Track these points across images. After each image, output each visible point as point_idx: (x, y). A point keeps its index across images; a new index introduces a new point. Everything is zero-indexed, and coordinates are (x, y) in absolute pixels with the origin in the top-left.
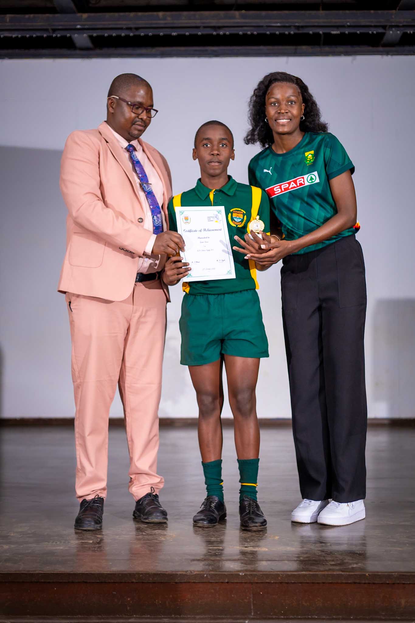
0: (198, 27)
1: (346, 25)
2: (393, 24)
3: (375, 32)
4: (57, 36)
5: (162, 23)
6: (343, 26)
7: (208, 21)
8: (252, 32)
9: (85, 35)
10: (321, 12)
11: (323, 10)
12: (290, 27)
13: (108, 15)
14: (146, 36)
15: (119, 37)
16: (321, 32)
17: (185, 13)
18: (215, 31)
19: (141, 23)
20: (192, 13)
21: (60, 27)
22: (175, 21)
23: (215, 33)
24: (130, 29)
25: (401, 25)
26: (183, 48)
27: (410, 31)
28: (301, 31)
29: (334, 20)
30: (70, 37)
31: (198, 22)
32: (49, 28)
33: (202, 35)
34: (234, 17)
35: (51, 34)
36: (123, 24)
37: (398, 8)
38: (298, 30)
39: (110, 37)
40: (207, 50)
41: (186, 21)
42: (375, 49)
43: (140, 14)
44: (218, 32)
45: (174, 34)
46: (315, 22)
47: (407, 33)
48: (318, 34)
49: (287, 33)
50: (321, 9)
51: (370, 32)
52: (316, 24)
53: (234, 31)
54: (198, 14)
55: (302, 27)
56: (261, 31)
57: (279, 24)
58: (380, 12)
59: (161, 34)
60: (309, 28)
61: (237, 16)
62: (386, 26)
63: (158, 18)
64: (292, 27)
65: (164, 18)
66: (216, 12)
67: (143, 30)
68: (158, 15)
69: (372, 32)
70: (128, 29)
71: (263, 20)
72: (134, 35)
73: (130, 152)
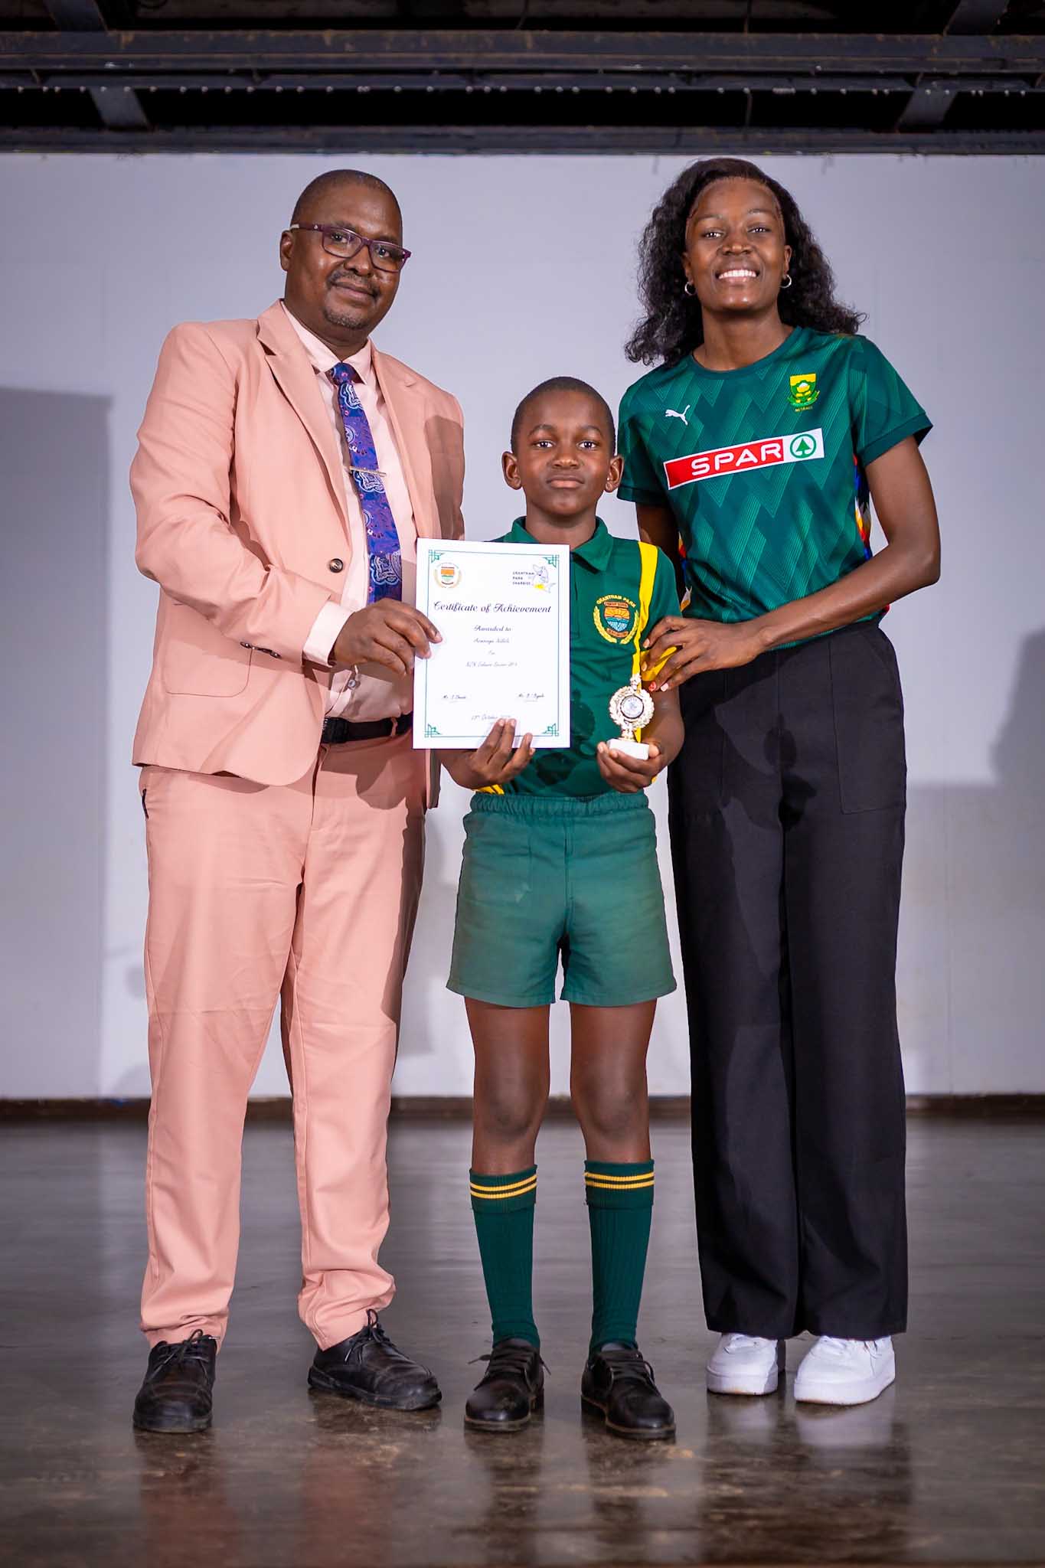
0: (426, 72)
1: (813, 73)
2: (935, 70)
3: (886, 91)
4: (51, 91)
5: (330, 58)
6: (805, 75)
7: (453, 55)
8: (568, 87)
9: (127, 89)
10: (748, 37)
11: (751, 31)
12: (666, 73)
13: (187, 36)
14: (289, 94)
15: (217, 94)
16: (747, 90)
17: (392, 34)
18: (472, 83)
19: (275, 59)
20: (409, 34)
21: (62, 67)
22: (367, 56)
23: (469, 88)
24: (246, 73)
25: (955, 72)
26: (384, 130)
27: (978, 90)
28: (695, 86)
29: (780, 58)
30: (87, 92)
31: (426, 59)
32: (32, 68)
33: (437, 94)
34: (520, 46)
35: (38, 86)
36: (227, 59)
37: (947, 28)
38: (689, 83)
39: (194, 93)
40: (447, 135)
41: (395, 55)
42: (883, 136)
43: (273, 34)
44: (477, 87)
45: (364, 88)
46: (730, 60)
47: (969, 93)
48: (741, 92)
49: (658, 89)
50: (746, 27)
51: (875, 91)
52: (735, 68)
53: (519, 83)
54: (426, 36)
55: (699, 74)
56: (592, 85)
57: (638, 67)
58: (899, 37)
59: (329, 89)
60: (716, 79)
61: (529, 45)
62: (917, 74)
63: (320, 46)
64: (673, 75)
65: (338, 47)
66: (472, 33)
67: (283, 77)
68: (321, 40)
69: (880, 89)
70: (240, 73)
71: (597, 56)
72: (256, 91)
73: (339, 385)
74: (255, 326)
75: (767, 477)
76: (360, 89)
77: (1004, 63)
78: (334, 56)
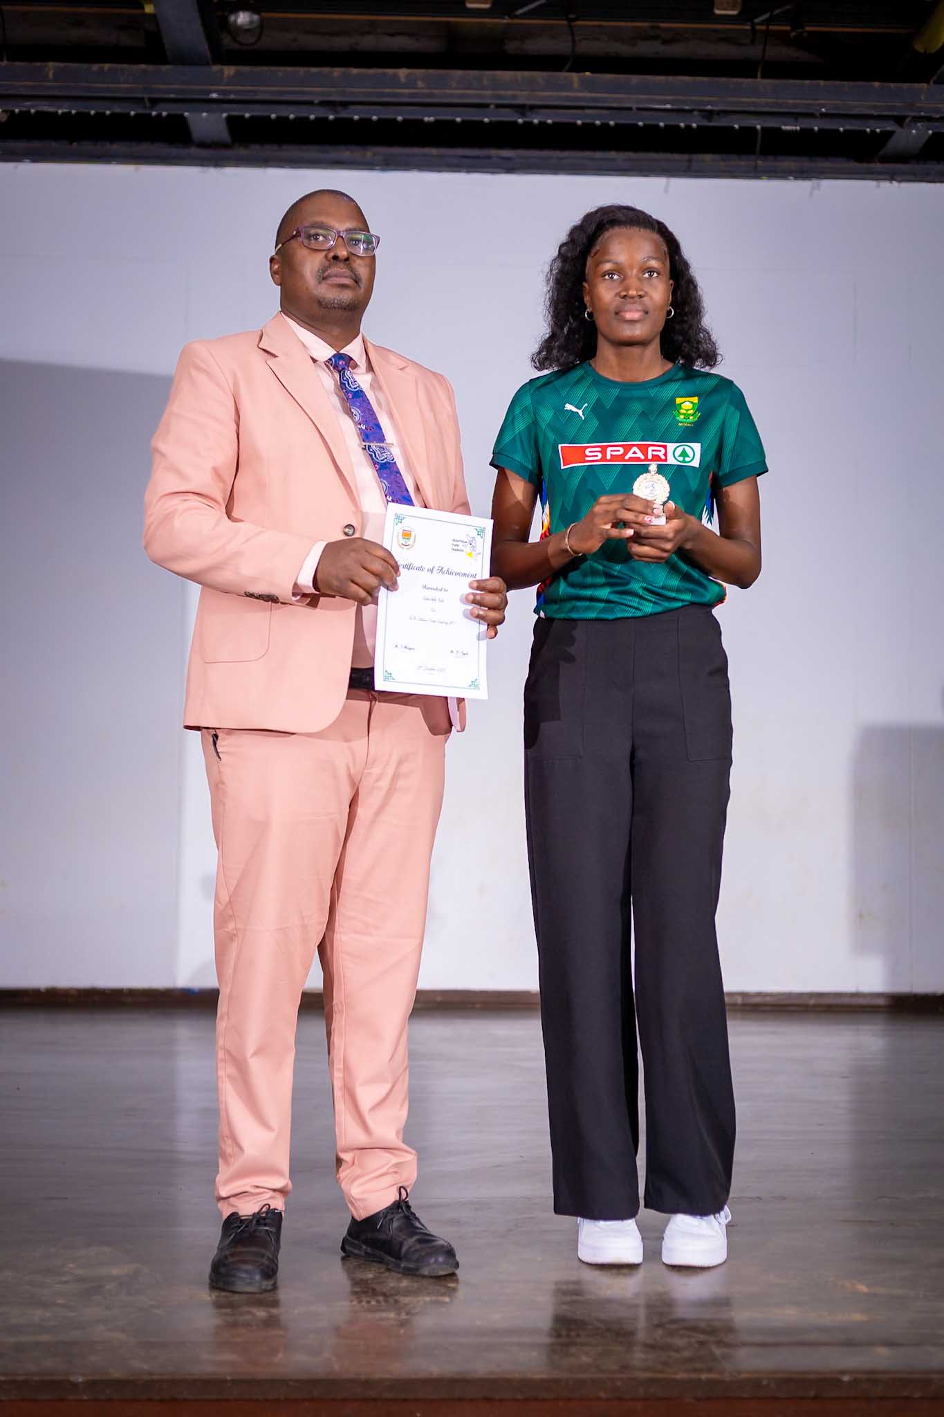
0: (484, 106)
1: (817, 114)
2: (922, 114)
3: (878, 130)
4: (159, 115)
5: (404, 93)
6: (810, 115)
7: (509, 93)
8: (605, 121)
9: (223, 116)
10: (760, 82)
11: (763, 77)
12: (691, 111)
13: (281, 71)
14: (365, 122)
15: (302, 121)
16: (758, 127)
17: (457, 73)
18: (523, 115)
19: (354, 92)
20: (473, 73)
21: (172, 96)
22: (435, 91)
23: (521, 120)
24: (329, 104)
25: (938, 116)
28: (717, 123)
29: (791, 101)
31: (487, 95)
32: (146, 96)
33: (492, 125)
34: (568, 86)
35: (147, 112)
36: (316, 92)
37: (934, 78)
38: (710, 121)
39: (283, 120)
41: (459, 92)
42: (863, 166)
43: (355, 71)
44: (527, 120)
45: (429, 119)
46: (748, 102)
48: (755, 129)
49: (682, 125)
50: (759, 74)
51: (868, 130)
52: (750, 108)
53: (564, 117)
54: (487, 75)
55: (720, 113)
56: (626, 120)
57: (668, 106)
58: (892, 85)
59: (400, 118)
60: (735, 117)
61: (576, 85)
62: (907, 117)
63: (395, 82)
64: (696, 113)
65: (411, 83)
66: (526, 74)
67: (361, 108)
68: (395, 76)
69: (873, 129)
70: (323, 104)
71: (632, 96)
72: (336, 119)
73: (339, 372)
76: (426, 119)
78: (406, 91)
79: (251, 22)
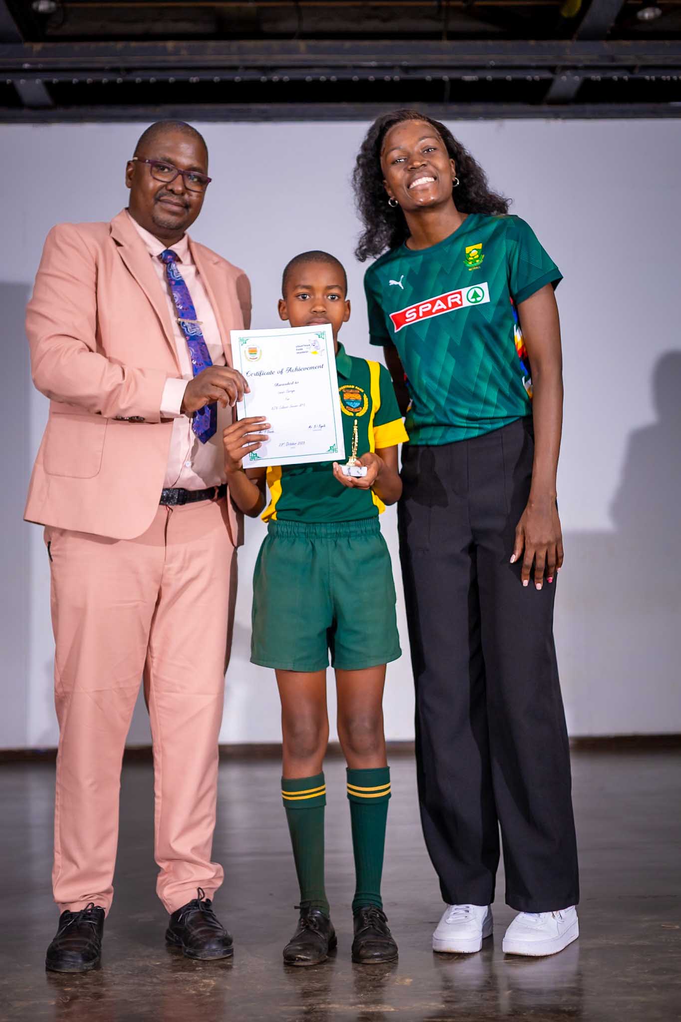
0: (234, 68)
1: (488, 65)
2: (568, 64)
3: (537, 78)
5: (172, 60)
6: (483, 68)
7: (252, 57)
8: (328, 77)
9: (38, 81)
10: (445, 44)
11: (448, 39)
12: (391, 68)
13: (77, 46)
14: (145, 83)
15: (97, 84)
16: (446, 77)
17: (212, 44)
18: (265, 74)
19: (135, 60)
20: (225, 43)
22: (196, 57)
23: (264, 78)
24: (115, 70)
25: (580, 65)
27: (596, 76)
28: (412, 76)
29: (468, 57)
31: (235, 60)
33: (243, 83)
34: (296, 51)
36: (104, 61)
37: (575, 36)
38: (408, 74)
39: (82, 84)
40: (250, 110)
41: (213, 57)
42: (535, 108)
43: (133, 44)
44: (270, 77)
45: (194, 79)
46: (432, 59)
47: (591, 79)
49: (387, 78)
50: (444, 37)
51: (529, 77)
52: (437, 64)
53: (297, 75)
54: (235, 44)
55: (415, 68)
56: (345, 75)
57: (373, 64)
58: (545, 43)
59: (171, 80)
60: (427, 71)
61: (303, 50)
62: (556, 66)
63: (165, 51)
64: (397, 68)
65: (176, 52)
66: (265, 43)
67: (139, 73)
68: (165, 48)
69: (533, 77)
70: (112, 70)
71: (347, 57)
72: (123, 82)
73: (167, 264)
74: (109, 227)
75: (450, 318)
77: (613, 59)
78: (172, 58)
79: (50, 8)
